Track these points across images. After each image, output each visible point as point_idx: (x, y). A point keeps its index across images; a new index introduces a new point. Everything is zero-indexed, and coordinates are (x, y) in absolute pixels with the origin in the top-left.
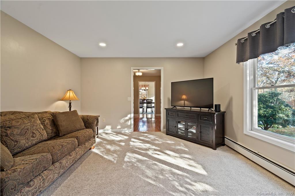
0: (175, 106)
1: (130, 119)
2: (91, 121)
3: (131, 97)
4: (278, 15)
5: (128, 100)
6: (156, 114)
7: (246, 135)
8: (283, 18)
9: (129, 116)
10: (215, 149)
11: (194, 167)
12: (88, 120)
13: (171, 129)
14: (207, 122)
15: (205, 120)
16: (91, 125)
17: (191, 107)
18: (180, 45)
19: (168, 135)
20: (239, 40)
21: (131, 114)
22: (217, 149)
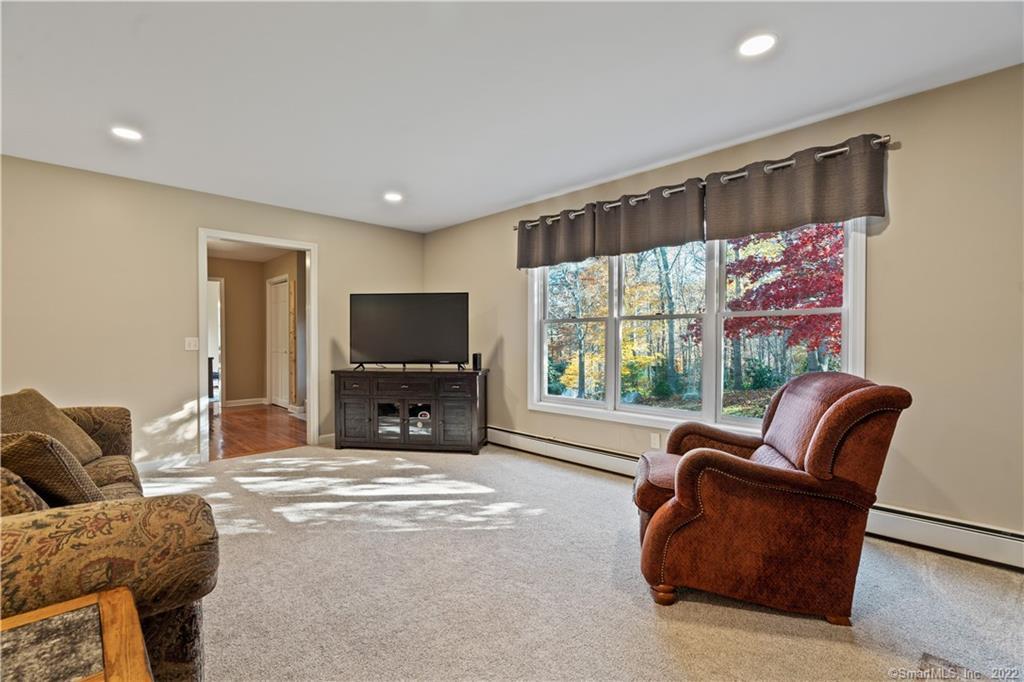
0: (361, 364)
1: (196, 415)
2: (116, 426)
3: (198, 336)
4: (587, 205)
5: (187, 349)
6: (227, 399)
7: (531, 411)
8: (594, 214)
9: (190, 406)
10: (477, 454)
11: (465, 488)
12: (101, 424)
13: (355, 429)
14: (459, 394)
15: (455, 391)
16: (120, 441)
17: (404, 363)
18: (393, 197)
19: (342, 448)
20: (523, 223)
21: (201, 400)
22: (481, 451)
